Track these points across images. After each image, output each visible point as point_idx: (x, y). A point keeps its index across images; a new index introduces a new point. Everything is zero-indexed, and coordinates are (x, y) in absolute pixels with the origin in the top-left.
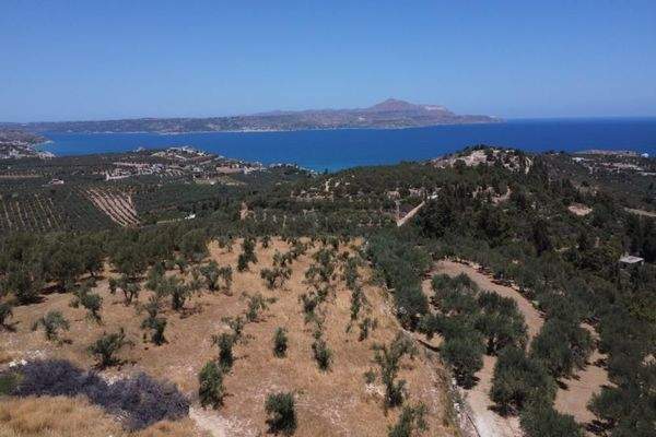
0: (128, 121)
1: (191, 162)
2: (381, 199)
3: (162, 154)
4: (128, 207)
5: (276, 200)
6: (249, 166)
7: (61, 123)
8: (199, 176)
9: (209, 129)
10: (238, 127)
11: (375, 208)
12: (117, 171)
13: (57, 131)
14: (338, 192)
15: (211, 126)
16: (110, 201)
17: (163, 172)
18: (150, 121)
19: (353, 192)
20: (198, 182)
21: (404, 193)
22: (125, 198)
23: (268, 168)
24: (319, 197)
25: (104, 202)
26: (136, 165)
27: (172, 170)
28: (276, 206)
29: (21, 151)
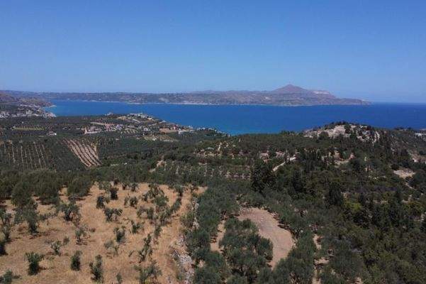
0: (108, 94)
1: (143, 124)
2: (255, 159)
3: (124, 118)
4: (93, 153)
5: (182, 155)
6: (183, 128)
7: (62, 94)
8: (147, 134)
9: (160, 101)
10: (180, 100)
11: (249, 164)
12: (92, 128)
13: (60, 98)
14: (225, 152)
15: (162, 99)
16: (82, 149)
17: (123, 130)
18: (122, 94)
19: (236, 152)
20: (146, 138)
21: (272, 155)
22: (92, 148)
23: (196, 131)
24: (212, 155)
25: (78, 149)
26: (106, 125)
27: (129, 129)
28: (181, 159)
29: (34, 112)
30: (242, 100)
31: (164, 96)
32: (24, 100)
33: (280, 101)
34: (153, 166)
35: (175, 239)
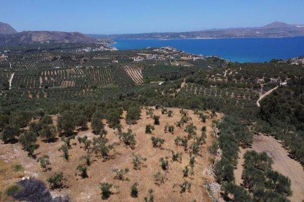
0: (147, 34)
1: (170, 54)
2: (253, 83)
3: (158, 50)
4: (139, 74)
5: (198, 79)
6: (196, 56)
7: (120, 35)
8: (172, 61)
9: (181, 37)
10: (194, 36)
11: (249, 87)
12: (138, 57)
13: (119, 38)
14: (230, 78)
15: (182, 36)
16: (133, 72)
17: (157, 58)
18: (156, 34)
19: (238, 78)
20: (172, 64)
21: (267, 80)
22: (139, 71)
23: (205, 58)
24: (220, 80)
25: (130, 71)
26: (147, 55)
27: (161, 58)
28: (198, 82)
29: (105, 47)
30: (238, 34)
31: (183, 34)
32: (99, 40)
33: (268, 34)
34: (179, 87)
35: (206, 169)
